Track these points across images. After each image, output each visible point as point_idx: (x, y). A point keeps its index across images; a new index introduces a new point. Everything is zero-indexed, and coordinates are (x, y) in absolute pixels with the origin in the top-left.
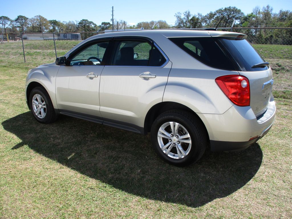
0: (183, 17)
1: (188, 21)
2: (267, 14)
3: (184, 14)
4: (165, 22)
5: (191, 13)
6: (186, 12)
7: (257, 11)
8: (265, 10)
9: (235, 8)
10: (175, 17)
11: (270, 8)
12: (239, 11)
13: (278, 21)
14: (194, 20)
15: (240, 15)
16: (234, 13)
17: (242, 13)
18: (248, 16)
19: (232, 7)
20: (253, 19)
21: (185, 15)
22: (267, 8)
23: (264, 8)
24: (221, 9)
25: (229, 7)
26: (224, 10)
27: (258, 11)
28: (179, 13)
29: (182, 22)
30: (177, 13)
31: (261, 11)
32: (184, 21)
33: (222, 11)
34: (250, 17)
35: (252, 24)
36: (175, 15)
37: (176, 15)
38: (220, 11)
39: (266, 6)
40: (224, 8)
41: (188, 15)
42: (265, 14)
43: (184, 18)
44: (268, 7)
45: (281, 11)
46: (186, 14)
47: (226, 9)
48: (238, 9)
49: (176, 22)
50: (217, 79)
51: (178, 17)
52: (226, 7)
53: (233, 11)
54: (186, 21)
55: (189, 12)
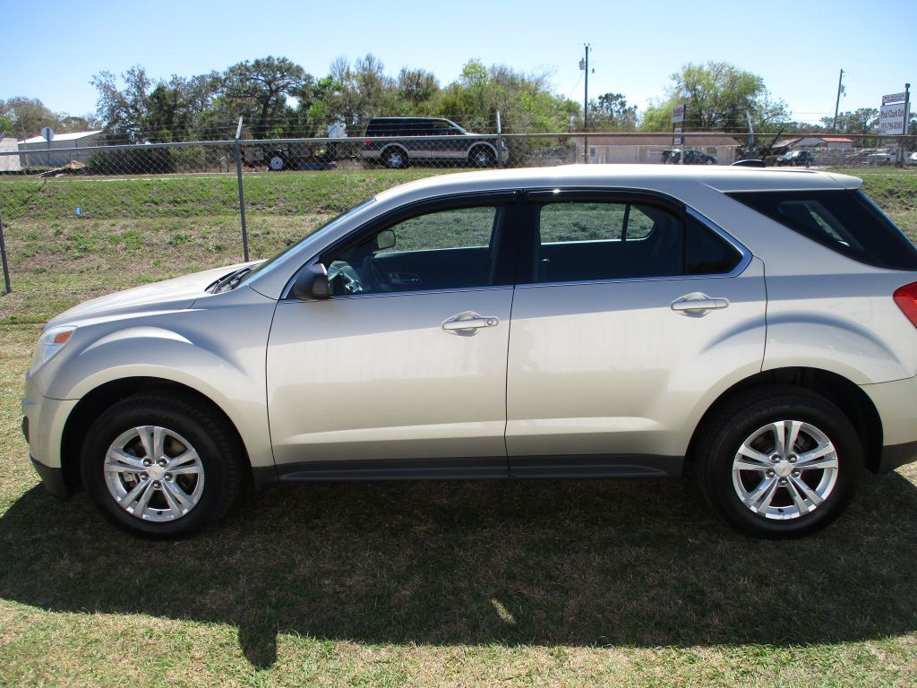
0: (121, 86)
1: (145, 102)
2: (369, 80)
3: (127, 76)
4: (39, 104)
5: (148, 75)
6: (131, 72)
7: (343, 70)
8: (364, 69)
9: (284, 60)
10: (95, 86)
11: (375, 64)
12: (299, 70)
13: (399, 100)
14: (164, 97)
15: (304, 83)
16: (283, 76)
17: (309, 77)
18: (320, 85)
19: (275, 57)
20: (336, 93)
21: (128, 80)
22: (367, 62)
23: (359, 62)
24: (244, 63)
25: (266, 57)
26: (253, 66)
27: (345, 71)
28: (104, 74)
29: (122, 104)
30: (98, 74)
31: (353, 70)
32: (129, 99)
33: (247, 69)
34: (325, 87)
35: (337, 107)
36: (92, 80)
37: (98, 82)
38: (241, 71)
39: (363, 58)
40: (252, 62)
41: (140, 82)
42: (364, 79)
43: (128, 93)
44: (369, 59)
45: (403, 71)
46: (132, 78)
47: (257, 63)
48: (295, 64)
49: (101, 103)
50: (896, 294)
51: (106, 88)
52: (260, 58)
53: (280, 69)
54: (136, 101)
55: (142, 73)
